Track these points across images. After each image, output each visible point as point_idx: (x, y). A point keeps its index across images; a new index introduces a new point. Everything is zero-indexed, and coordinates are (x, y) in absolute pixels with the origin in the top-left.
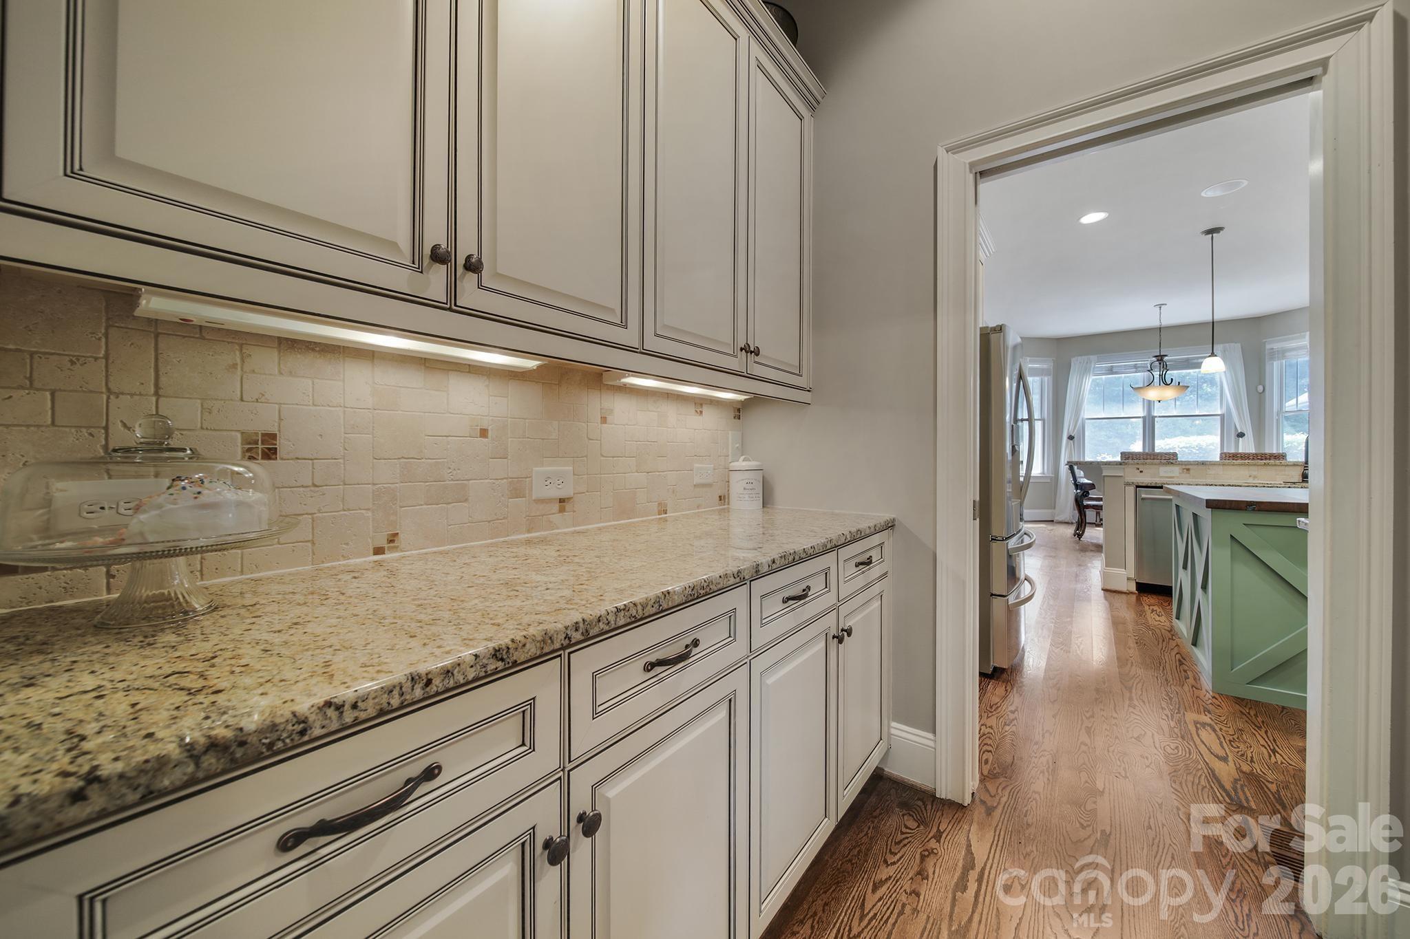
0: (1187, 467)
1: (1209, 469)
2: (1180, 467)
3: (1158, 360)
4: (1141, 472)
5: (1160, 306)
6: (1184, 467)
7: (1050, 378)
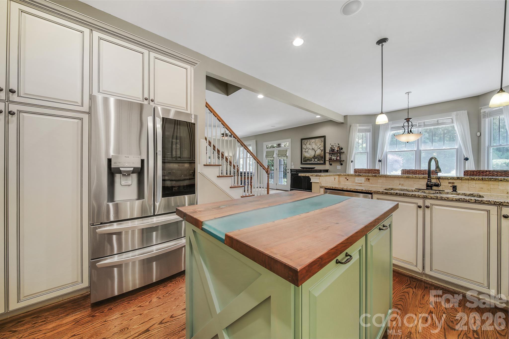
0: (368, 178)
1: (379, 179)
2: (365, 177)
3: (407, 121)
4: (347, 180)
5: (408, 93)
6: (367, 178)
7: (371, 133)
